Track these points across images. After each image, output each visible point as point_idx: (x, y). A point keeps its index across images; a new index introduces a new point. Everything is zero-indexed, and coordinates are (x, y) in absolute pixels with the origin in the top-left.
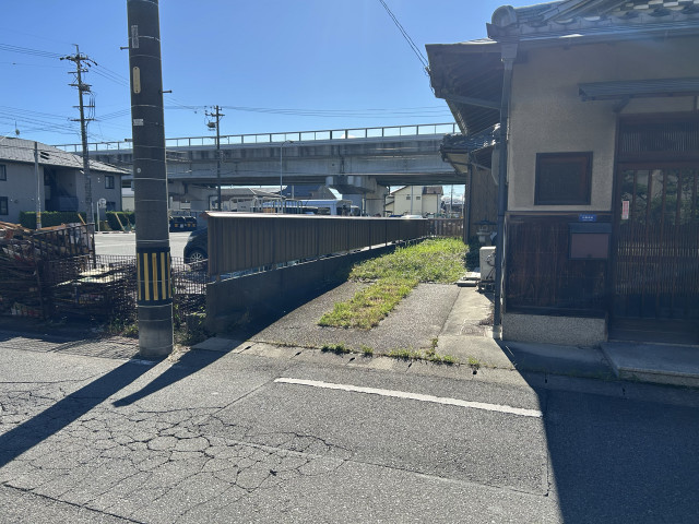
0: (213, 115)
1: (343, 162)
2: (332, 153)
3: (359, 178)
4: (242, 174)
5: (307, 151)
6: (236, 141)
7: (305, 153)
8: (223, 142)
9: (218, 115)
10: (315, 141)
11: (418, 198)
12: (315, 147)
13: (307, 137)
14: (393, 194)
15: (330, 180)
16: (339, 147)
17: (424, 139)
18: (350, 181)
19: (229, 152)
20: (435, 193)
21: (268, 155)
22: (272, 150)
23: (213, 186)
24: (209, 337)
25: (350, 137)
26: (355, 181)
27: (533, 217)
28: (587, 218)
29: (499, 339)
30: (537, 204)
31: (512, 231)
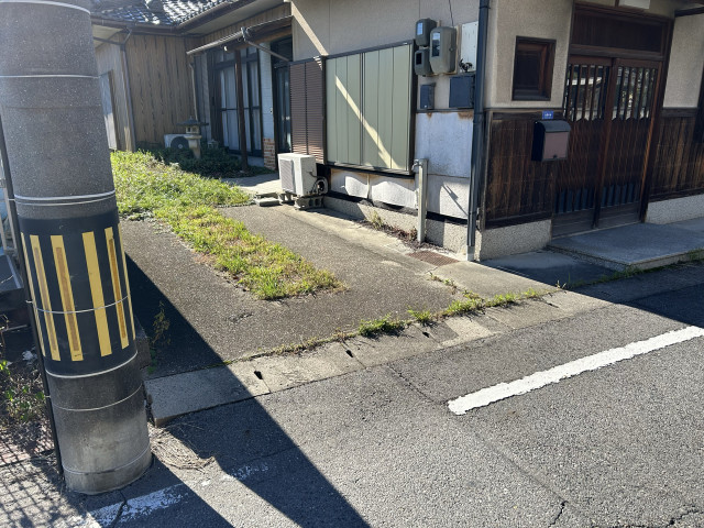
27: (511, 115)
28: (548, 115)
29: (475, 261)
30: (514, 99)
31: (493, 132)
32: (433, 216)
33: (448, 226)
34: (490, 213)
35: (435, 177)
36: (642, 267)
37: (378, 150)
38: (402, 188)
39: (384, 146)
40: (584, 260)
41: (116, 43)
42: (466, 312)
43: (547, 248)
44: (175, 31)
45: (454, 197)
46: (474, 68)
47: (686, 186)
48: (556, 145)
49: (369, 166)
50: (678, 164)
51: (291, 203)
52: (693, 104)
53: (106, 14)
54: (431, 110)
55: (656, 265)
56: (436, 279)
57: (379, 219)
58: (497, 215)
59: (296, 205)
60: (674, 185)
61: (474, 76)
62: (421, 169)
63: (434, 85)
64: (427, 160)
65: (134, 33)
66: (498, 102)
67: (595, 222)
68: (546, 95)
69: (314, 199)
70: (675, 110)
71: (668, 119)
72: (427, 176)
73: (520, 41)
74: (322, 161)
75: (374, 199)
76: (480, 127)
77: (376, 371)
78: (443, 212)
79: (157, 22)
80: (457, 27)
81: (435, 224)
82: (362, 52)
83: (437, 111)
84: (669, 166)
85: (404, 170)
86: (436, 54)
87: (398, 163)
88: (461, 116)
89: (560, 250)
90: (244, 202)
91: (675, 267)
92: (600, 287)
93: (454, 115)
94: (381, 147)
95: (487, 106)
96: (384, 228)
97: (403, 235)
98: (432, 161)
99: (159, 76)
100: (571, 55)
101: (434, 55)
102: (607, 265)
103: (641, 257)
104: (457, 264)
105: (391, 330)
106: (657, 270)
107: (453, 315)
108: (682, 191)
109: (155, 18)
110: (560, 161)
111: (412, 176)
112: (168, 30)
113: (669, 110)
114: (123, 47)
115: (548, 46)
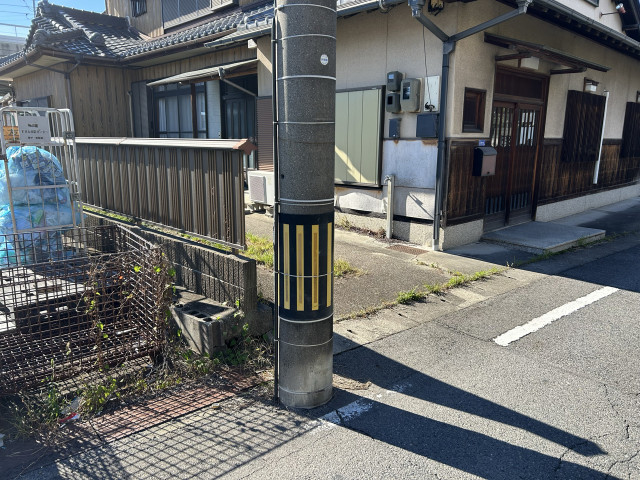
27: (462, 143)
28: (482, 143)
29: (439, 250)
30: (463, 131)
31: (452, 155)
32: (399, 218)
33: (413, 226)
34: (450, 214)
35: (402, 188)
36: (554, 251)
37: (348, 168)
38: (370, 198)
39: (354, 165)
40: (512, 247)
41: (60, 72)
42: (459, 285)
43: (482, 240)
44: (119, 63)
45: (419, 203)
46: (437, 108)
47: (557, 195)
48: (489, 165)
49: (338, 181)
50: (553, 179)
51: (263, 211)
52: (560, 136)
53: (55, 46)
55: (560, 249)
56: (422, 264)
57: (347, 222)
58: (454, 216)
59: (267, 213)
60: (550, 194)
61: (438, 115)
62: (389, 183)
63: (400, 120)
64: (394, 176)
65: (81, 64)
66: (455, 133)
67: (506, 221)
68: (480, 129)
70: (551, 139)
71: (547, 146)
72: (395, 188)
73: (468, 90)
75: (342, 206)
76: (443, 151)
77: (430, 325)
78: (409, 214)
79: (102, 55)
80: (421, 79)
81: (401, 224)
83: (403, 139)
84: (548, 180)
85: (374, 183)
86: (406, 97)
87: (367, 178)
88: (425, 144)
89: (492, 242)
91: (571, 250)
92: (533, 265)
93: (419, 142)
94: (350, 165)
95: (448, 137)
96: (353, 229)
97: (372, 234)
98: (399, 176)
99: (100, 102)
100: (494, 101)
101: (404, 98)
102: (529, 250)
103: (551, 244)
106: (562, 252)
107: (452, 288)
108: (555, 198)
109: (100, 51)
110: (491, 177)
111: (380, 188)
112: (112, 62)
113: (547, 139)
114: (68, 76)
115: (481, 94)
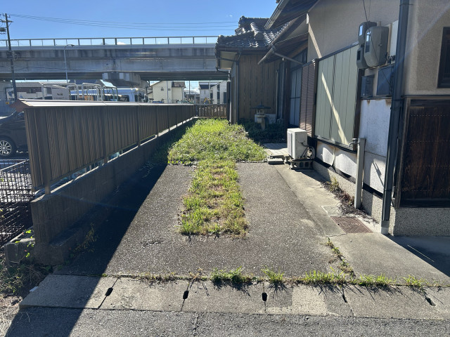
0: (3, 22)
1: (114, 63)
2: (106, 55)
3: (128, 75)
4: (33, 71)
5: (85, 53)
6: (25, 44)
7: (84, 55)
8: (14, 44)
9: (7, 22)
10: (91, 46)
11: (169, 90)
12: (92, 50)
13: (84, 43)
14: (152, 87)
15: (106, 76)
16: (110, 50)
17: (173, 47)
18: (121, 76)
19: (20, 53)
20: (180, 86)
21: (53, 55)
22: (56, 52)
23: (8, 80)
24: (46, 274)
25: (118, 43)
26: (125, 76)
27: (437, 102)
29: (388, 235)
30: (439, 87)
31: (411, 118)
32: (366, 187)
33: (375, 199)
35: (369, 154)
37: (338, 128)
38: (350, 161)
39: (342, 125)
45: (379, 173)
49: (333, 141)
54: (371, 97)
56: (329, 245)
57: (338, 183)
59: (291, 166)
63: (372, 76)
64: (365, 140)
69: (304, 162)
73: (447, 31)
74: (310, 135)
75: (336, 167)
78: (372, 185)
79: (257, 46)
80: (389, 25)
81: (367, 194)
82: (334, 54)
83: (373, 98)
86: (367, 50)
87: (348, 140)
88: (387, 104)
90: (261, 160)
93: (383, 101)
94: (340, 126)
95: (406, 94)
96: (338, 191)
97: (346, 199)
101: (366, 52)
104: (368, 234)
105: (238, 283)
107: (308, 284)
111: (355, 151)
114: (238, 63)
